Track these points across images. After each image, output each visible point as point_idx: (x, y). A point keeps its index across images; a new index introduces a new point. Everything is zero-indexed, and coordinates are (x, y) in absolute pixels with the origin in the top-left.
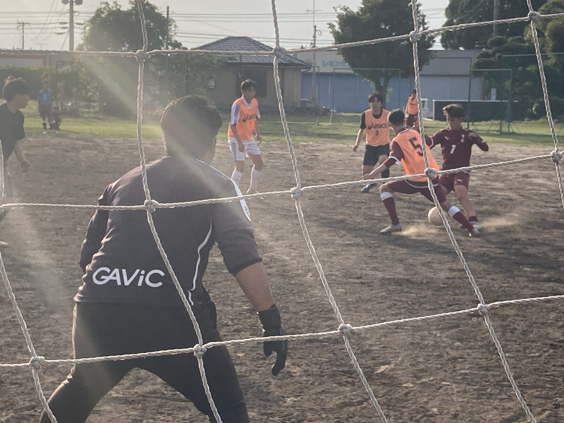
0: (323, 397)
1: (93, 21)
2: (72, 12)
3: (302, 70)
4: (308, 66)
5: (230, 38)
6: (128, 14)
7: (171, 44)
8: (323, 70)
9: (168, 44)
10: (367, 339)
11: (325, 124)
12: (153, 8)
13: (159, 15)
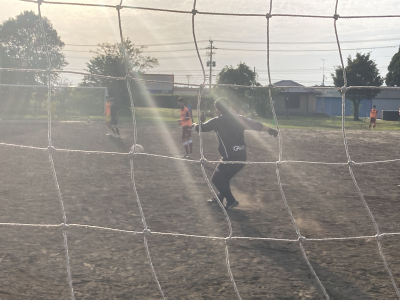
0: (340, 252)
1: (220, 74)
2: (211, 70)
3: (317, 96)
4: (320, 94)
5: (283, 81)
6: (237, 70)
7: (256, 84)
8: (327, 96)
9: (254, 84)
10: (360, 225)
11: (328, 121)
12: (247, 68)
13: (250, 71)
